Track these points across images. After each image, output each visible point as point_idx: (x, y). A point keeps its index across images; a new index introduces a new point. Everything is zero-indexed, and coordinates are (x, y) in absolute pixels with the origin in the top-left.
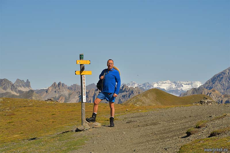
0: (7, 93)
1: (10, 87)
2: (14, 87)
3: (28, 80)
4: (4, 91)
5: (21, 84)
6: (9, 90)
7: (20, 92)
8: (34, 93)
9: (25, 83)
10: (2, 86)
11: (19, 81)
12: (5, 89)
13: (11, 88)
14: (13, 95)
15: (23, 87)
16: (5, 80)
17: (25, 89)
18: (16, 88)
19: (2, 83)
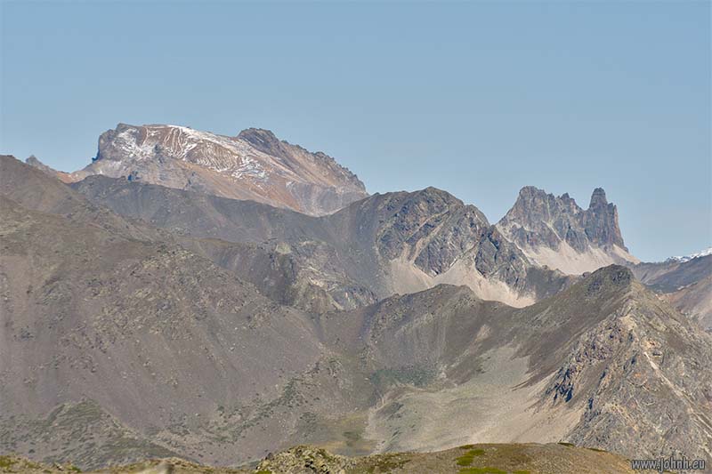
0: (443, 291)
1: (469, 246)
2: (497, 244)
3: (599, 193)
4: (429, 280)
5: (550, 225)
6: (461, 272)
7: (541, 279)
8: (635, 287)
9: (581, 214)
10: (412, 241)
11: (540, 202)
12: (432, 260)
13: (480, 253)
14: (485, 305)
15: (565, 246)
16: (435, 199)
17: (584, 256)
18: (513, 257)
19: (409, 219)
